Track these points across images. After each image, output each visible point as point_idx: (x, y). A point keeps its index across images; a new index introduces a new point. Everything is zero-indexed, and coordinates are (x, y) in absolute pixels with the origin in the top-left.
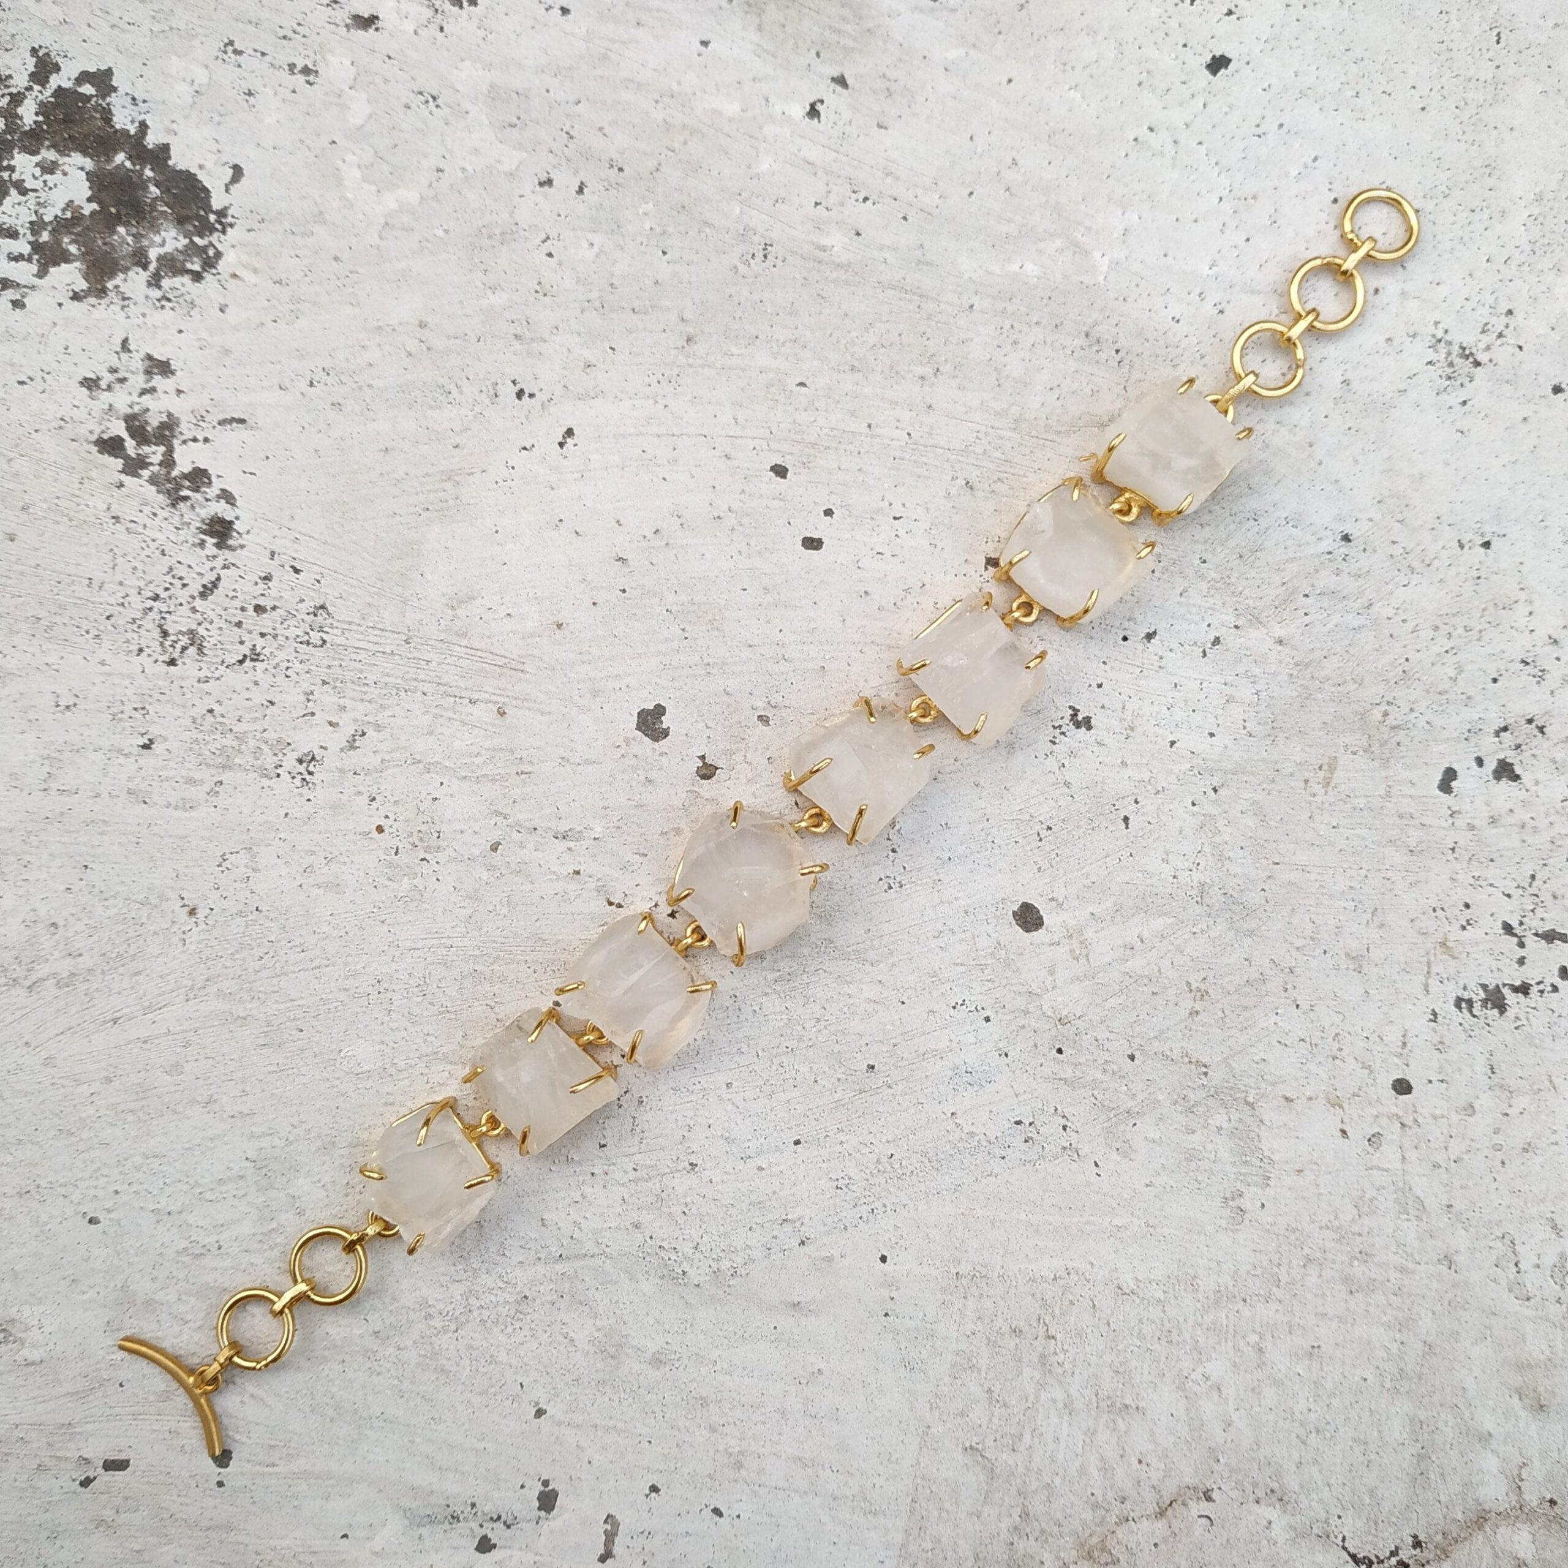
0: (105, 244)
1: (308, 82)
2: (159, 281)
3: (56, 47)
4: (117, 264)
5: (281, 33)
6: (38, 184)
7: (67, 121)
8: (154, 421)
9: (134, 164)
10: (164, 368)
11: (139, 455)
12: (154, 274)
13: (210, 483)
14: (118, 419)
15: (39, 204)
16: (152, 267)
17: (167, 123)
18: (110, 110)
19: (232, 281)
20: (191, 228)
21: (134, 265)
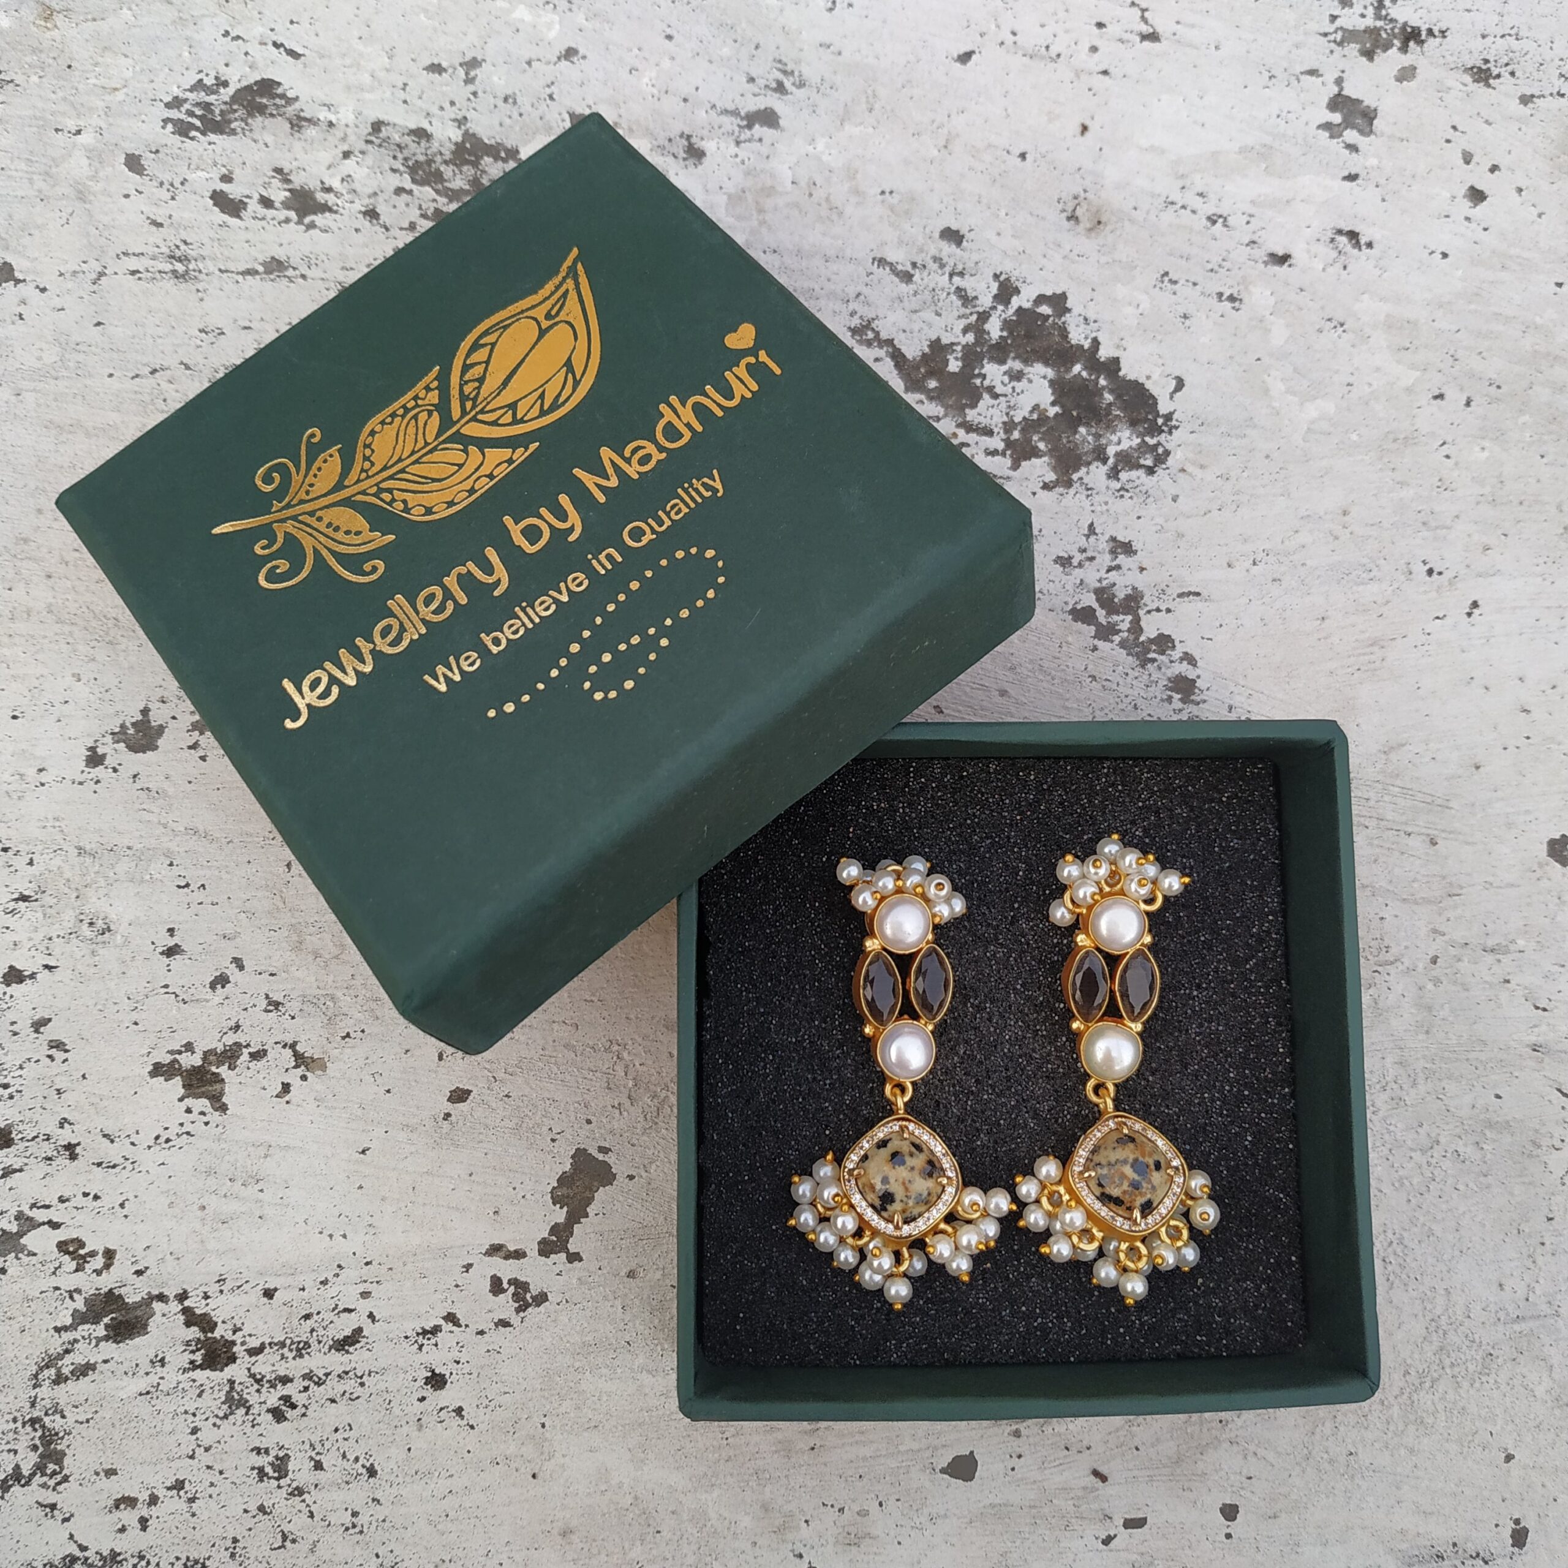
0: (1069, 442)
1: (1233, 308)
2: (1118, 472)
3: (1016, 273)
4: (1081, 459)
5: (1210, 266)
6: (1008, 390)
7: (1028, 336)
8: (1120, 594)
9: (1090, 375)
10: (1127, 548)
11: (1109, 622)
12: (1112, 469)
13: (1174, 647)
14: (1088, 592)
15: (1009, 407)
16: (1111, 461)
17: (1117, 341)
18: (1065, 329)
19: (1181, 474)
20: (1141, 429)
21: (1094, 460)
